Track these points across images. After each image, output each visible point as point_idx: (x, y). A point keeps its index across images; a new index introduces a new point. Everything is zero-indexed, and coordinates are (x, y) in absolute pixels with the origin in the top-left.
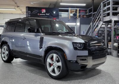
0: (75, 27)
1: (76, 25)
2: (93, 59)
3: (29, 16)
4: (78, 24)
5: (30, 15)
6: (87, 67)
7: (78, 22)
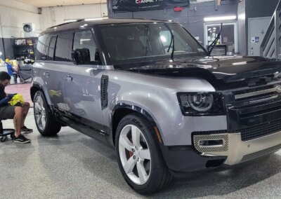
0: (233, 25)
1: (237, 19)
2: (244, 138)
3: (115, 8)
4: (242, 16)
5: (116, 5)
6: (226, 163)
7: (241, 13)
